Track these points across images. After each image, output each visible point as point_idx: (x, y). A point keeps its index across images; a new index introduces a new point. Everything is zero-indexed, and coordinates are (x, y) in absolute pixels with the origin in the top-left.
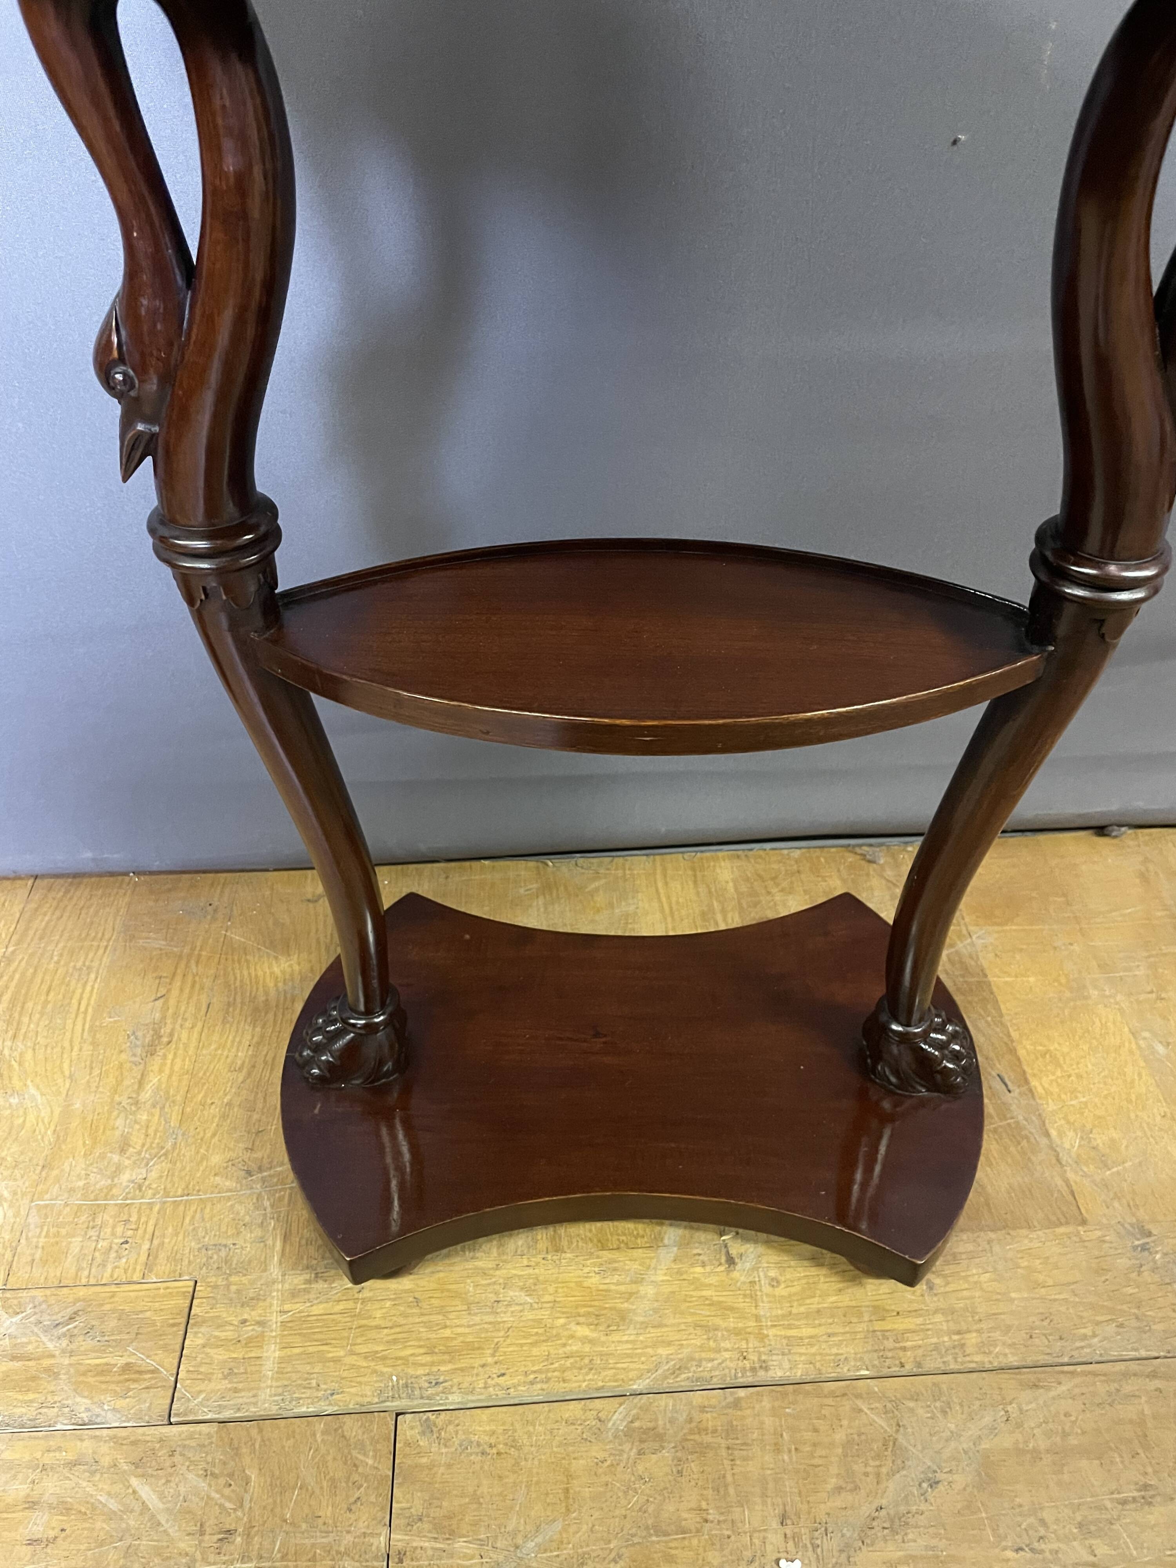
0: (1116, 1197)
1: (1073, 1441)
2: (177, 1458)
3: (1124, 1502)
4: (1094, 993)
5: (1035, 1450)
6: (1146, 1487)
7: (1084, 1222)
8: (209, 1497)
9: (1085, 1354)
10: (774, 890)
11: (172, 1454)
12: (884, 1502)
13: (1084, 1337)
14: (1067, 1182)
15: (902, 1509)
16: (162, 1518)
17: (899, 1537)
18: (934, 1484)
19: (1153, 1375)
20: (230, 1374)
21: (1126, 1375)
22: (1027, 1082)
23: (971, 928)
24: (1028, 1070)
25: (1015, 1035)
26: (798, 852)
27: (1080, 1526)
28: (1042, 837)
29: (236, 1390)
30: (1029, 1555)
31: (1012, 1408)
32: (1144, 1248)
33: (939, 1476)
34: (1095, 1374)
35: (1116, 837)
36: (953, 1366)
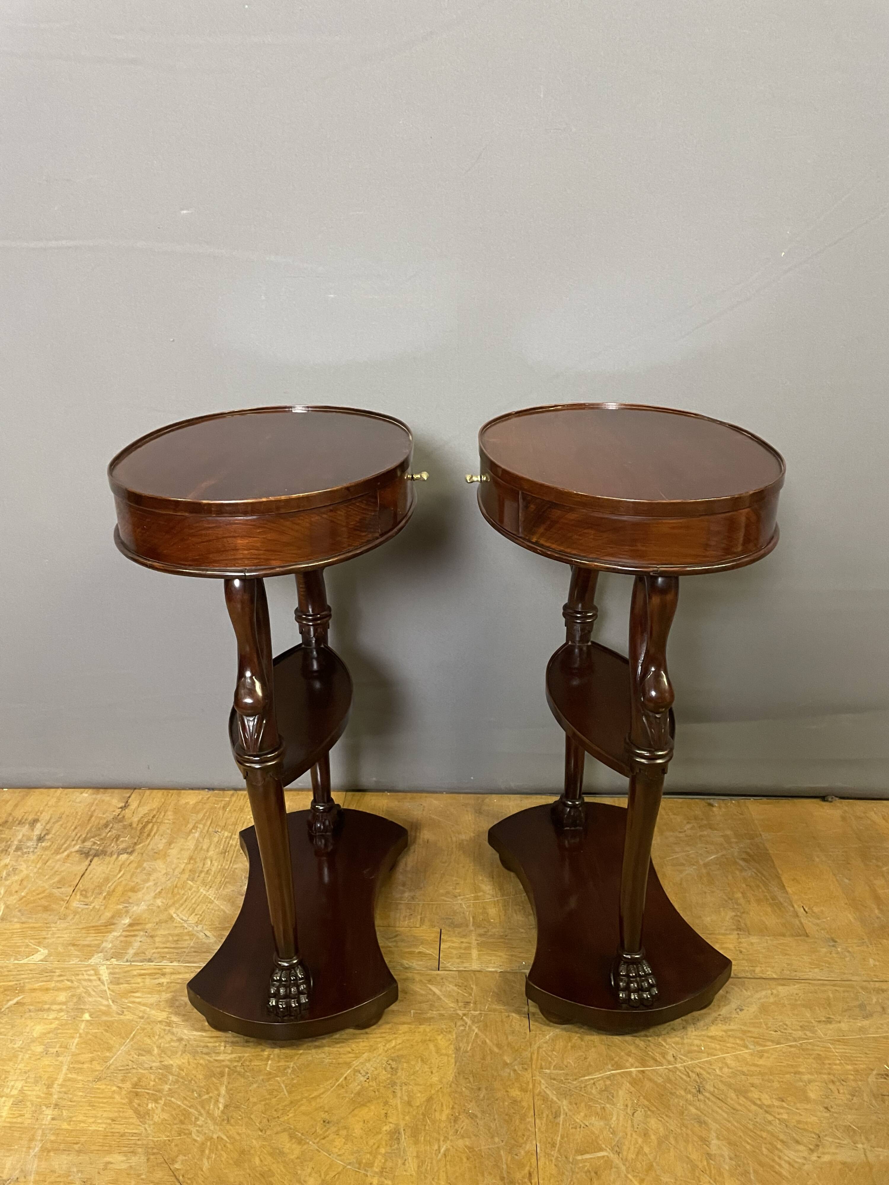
0: (823, 929)
1: (799, 1002)
2: (444, 980)
3: (819, 1022)
4: (817, 860)
5: (783, 1004)
6: (829, 1018)
7: (808, 936)
8: (459, 993)
9: (806, 977)
10: (670, 814)
11: (442, 979)
12: (721, 1013)
13: (805, 972)
14: (801, 923)
15: (728, 1016)
16: (442, 997)
17: (727, 1024)
18: (741, 1010)
19: (834, 985)
20: (460, 957)
21: (823, 985)
22: (785, 889)
23: (762, 833)
24: (786, 885)
25: (780, 872)
26: (680, 800)
27: (801, 1027)
28: (796, 801)
29: (463, 962)
30: (779, 1033)
31: (775, 992)
32: (833, 946)
33: (744, 1008)
34: (810, 983)
35: (831, 802)
36: (750, 976)
